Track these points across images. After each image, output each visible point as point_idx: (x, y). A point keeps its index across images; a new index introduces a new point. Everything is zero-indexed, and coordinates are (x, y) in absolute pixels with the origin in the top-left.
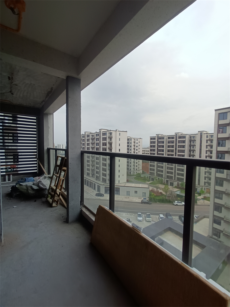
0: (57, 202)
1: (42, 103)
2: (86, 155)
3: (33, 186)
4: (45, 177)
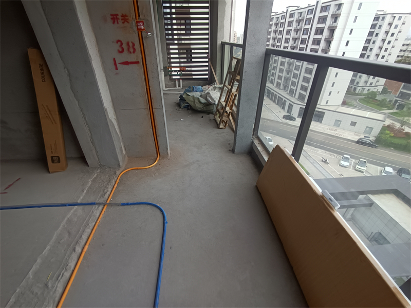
2: (273, 58)
3: (200, 98)
4: (215, 88)
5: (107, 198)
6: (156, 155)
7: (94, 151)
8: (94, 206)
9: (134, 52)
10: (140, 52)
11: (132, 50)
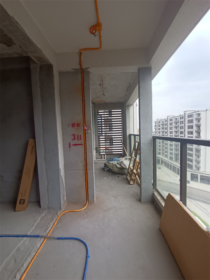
0: (134, 181)
1: (124, 97)
2: (158, 141)
3: (117, 164)
4: (126, 159)
5: (48, 232)
6: (86, 202)
7: (47, 197)
8: (38, 239)
9: (80, 140)
10: (83, 139)
11: (79, 138)
